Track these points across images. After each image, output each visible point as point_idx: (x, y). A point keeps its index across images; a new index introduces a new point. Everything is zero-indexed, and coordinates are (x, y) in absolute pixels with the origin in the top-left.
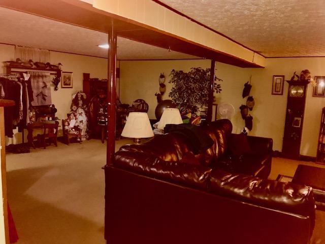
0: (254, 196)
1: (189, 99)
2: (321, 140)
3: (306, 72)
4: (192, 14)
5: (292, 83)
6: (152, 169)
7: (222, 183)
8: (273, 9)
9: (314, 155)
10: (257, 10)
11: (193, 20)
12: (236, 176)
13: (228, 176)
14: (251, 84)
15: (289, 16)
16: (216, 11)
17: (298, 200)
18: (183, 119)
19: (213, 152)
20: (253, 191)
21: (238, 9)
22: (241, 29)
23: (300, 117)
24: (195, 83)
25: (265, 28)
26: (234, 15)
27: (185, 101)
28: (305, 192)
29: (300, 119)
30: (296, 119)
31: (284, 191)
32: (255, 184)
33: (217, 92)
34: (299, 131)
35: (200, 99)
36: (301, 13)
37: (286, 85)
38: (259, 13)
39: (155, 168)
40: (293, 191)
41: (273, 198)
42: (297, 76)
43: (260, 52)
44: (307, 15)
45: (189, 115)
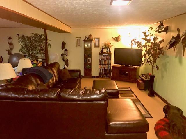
0: (83, 98)
1: (33, 52)
2: (100, 67)
3: (90, 36)
4: (36, 4)
5: (85, 41)
6: (24, 96)
7: (67, 95)
8: (79, 6)
9: (98, 75)
10: (71, 6)
11: (36, 7)
12: (73, 90)
13: (69, 91)
14: (66, 42)
15: (86, 10)
16: (50, 4)
17: (101, 95)
18: (32, 64)
19: (52, 80)
20: (82, 95)
21: (62, 4)
22: (61, 14)
23: (90, 58)
24: (36, 42)
25: (74, 14)
26: (59, 7)
27: (31, 53)
28: (103, 91)
29: (90, 59)
30: (88, 59)
31: (95, 92)
32: (83, 92)
33: (49, 47)
34: (90, 64)
35: (40, 52)
36: (91, 9)
37: (83, 42)
38: (72, 7)
39: (27, 95)
40: (99, 92)
41: (91, 97)
42: (87, 38)
43: (69, 25)
44: (93, 10)
45: (35, 62)
